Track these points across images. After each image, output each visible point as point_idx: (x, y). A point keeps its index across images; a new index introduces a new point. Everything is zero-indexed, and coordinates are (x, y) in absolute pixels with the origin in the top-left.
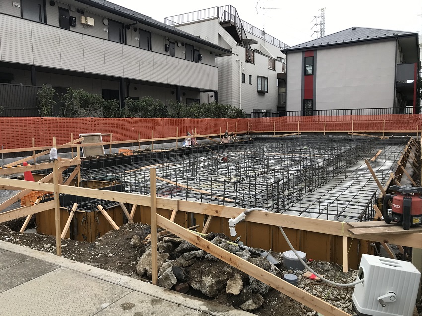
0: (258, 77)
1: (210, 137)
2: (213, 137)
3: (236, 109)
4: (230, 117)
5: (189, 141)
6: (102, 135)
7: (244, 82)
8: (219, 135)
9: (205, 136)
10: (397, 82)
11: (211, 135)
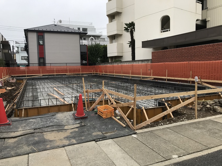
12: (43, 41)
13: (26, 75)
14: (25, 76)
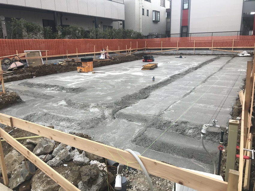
0: (153, 11)
1: (118, 52)
2: (120, 52)
3: (137, 33)
4: (133, 38)
5: (103, 54)
6: (41, 51)
7: (143, 14)
8: (125, 50)
9: (115, 51)
10: (244, 13)
11: (119, 51)
12: (188, 3)
13: (162, 48)
14: (160, 49)
